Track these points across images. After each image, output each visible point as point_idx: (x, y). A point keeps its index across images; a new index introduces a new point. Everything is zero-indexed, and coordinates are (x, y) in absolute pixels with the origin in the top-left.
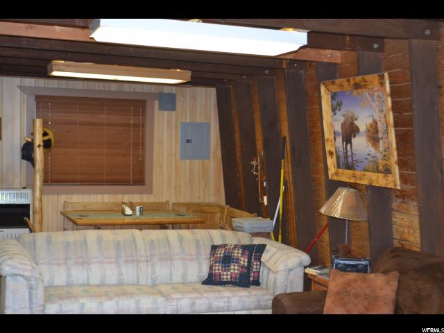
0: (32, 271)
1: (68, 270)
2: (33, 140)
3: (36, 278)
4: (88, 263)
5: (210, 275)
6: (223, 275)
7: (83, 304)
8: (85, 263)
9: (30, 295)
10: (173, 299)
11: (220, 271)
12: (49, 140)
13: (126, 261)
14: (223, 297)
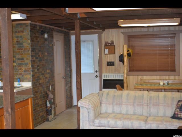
0: (88, 106)
1: (113, 107)
2: (123, 53)
3: (90, 109)
4: (121, 104)
5: (174, 114)
6: (179, 114)
7: (109, 121)
8: (120, 104)
9: (88, 115)
10: (149, 123)
11: (178, 113)
12: (130, 53)
13: (138, 105)
14: (173, 125)
